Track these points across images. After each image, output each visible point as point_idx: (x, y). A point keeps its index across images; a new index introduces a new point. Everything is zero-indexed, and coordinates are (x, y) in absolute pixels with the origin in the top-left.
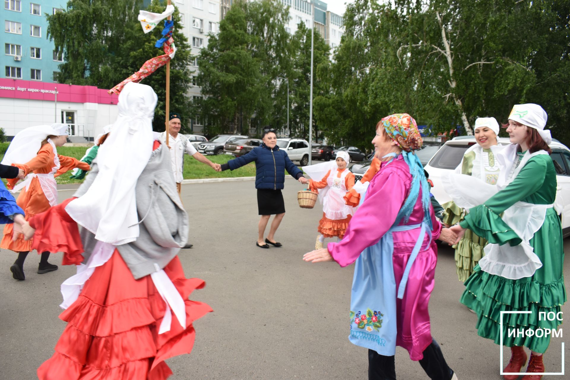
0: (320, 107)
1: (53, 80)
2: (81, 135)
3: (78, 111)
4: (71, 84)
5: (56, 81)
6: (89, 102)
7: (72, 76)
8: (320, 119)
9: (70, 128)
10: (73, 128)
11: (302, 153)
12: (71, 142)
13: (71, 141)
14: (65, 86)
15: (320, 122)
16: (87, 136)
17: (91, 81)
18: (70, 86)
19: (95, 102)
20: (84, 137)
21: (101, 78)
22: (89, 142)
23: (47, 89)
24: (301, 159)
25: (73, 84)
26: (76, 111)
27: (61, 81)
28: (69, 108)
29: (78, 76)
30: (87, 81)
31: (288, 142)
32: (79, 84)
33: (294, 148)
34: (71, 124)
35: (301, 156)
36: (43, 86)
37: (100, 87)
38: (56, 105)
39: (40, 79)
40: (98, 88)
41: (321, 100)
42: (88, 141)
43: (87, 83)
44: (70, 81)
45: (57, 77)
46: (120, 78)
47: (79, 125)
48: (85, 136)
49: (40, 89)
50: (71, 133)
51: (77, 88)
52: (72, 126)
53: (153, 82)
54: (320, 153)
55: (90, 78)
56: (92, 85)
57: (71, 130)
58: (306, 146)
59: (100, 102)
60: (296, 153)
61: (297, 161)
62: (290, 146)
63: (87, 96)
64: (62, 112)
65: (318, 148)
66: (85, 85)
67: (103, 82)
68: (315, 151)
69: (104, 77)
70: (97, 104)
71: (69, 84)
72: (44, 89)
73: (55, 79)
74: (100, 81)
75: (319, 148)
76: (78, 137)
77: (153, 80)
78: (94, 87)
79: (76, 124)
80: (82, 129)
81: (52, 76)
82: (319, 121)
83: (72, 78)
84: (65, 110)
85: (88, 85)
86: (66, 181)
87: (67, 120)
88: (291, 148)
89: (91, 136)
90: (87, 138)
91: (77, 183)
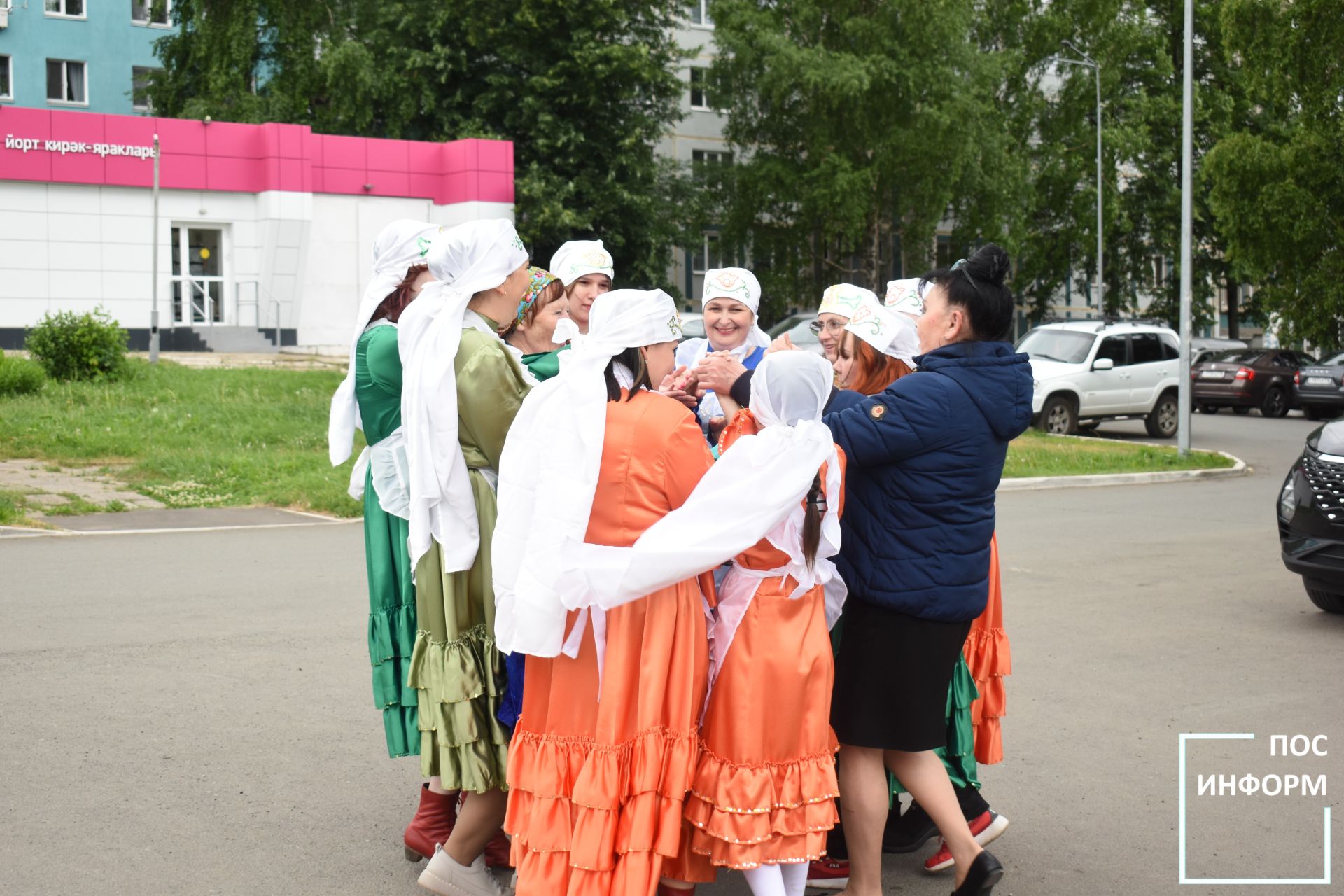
0: (1242, 184)
1: (131, 103)
2: (247, 319)
3: (236, 226)
4: (208, 118)
5: (144, 103)
6: (280, 188)
7: (207, 82)
8: (1239, 231)
9: (206, 291)
10: (215, 291)
11: (1153, 384)
12: (211, 350)
13: (208, 345)
14: (184, 128)
15: (1243, 245)
16: (271, 325)
17: (279, 100)
18: (205, 125)
19: (303, 190)
20: (260, 330)
21: (323, 89)
22: (278, 348)
23: (118, 142)
24: (1150, 410)
25: (216, 116)
26: (229, 225)
27: (165, 105)
28: (202, 213)
29: (233, 84)
30: (268, 104)
31: (1093, 337)
32: (236, 116)
33: (1119, 360)
34: (207, 280)
35: (1148, 397)
36: (102, 128)
37: (323, 126)
38: (156, 203)
39: (82, 99)
40: (314, 131)
41: (1243, 151)
42: (274, 343)
43: (267, 114)
44: (200, 105)
45: (149, 90)
46: (396, 85)
47: (239, 279)
48: (263, 326)
49: (90, 141)
50: (207, 313)
51: (232, 134)
52: (211, 284)
53: (529, 100)
54: (1239, 384)
55: (277, 93)
56: (290, 117)
57: (207, 300)
58: (1172, 354)
59: (321, 188)
60: (1129, 382)
61: (1133, 416)
62: (1099, 356)
63: (273, 164)
64: (175, 231)
65: (1232, 359)
66: (262, 122)
67: (332, 103)
68: (1220, 375)
69: (336, 85)
70: (308, 196)
71: (203, 118)
72: (104, 140)
73: (139, 98)
74: (318, 102)
75: (1238, 361)
76: (237, 329)
77: (532, 91)
78: (294, 128)
79: (226, 279)
80: (254, 298)
81: (129, 86)
82: (1237, 242)
83: (207, 93)
84: (185, 223)
85: (271, 120)
86: (218, 498)
87: (192, 263)
88: (1107, 362)
89: (285, 325)
90: (269, 333)
91: (261, 505)
